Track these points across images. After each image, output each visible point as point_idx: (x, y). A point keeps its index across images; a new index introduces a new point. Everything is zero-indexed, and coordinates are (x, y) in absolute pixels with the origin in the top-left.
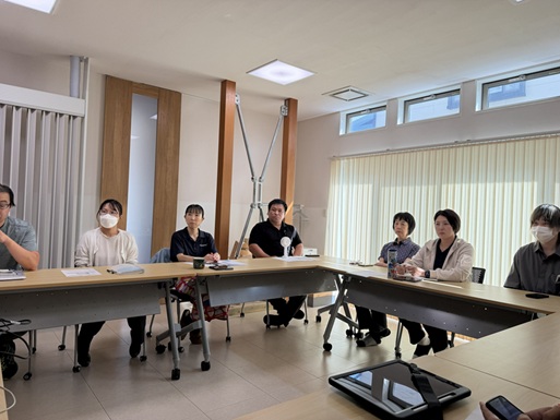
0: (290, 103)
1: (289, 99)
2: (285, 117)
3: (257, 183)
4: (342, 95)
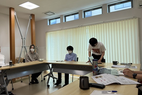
1: (32, 14)
2: (31, 19)
3: (24, 40)
4: (48, 14)
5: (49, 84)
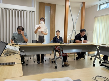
1: (83, 2)
2: (82, 7)
3: (74, 25)
5: (94, 64)
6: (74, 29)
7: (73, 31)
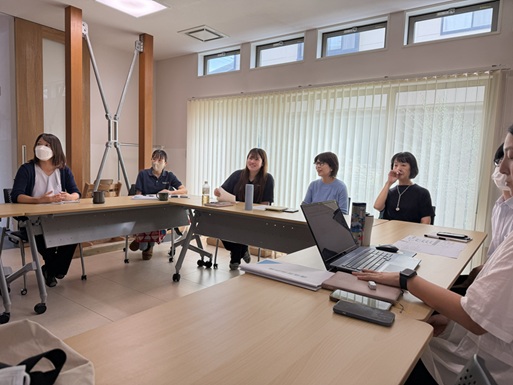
0: (145, 38)
1: (144, 35)
2: (140, 53)
3: (112, 121)
4: (198, 35)
6: (112, 141)
7: (107, 145)
